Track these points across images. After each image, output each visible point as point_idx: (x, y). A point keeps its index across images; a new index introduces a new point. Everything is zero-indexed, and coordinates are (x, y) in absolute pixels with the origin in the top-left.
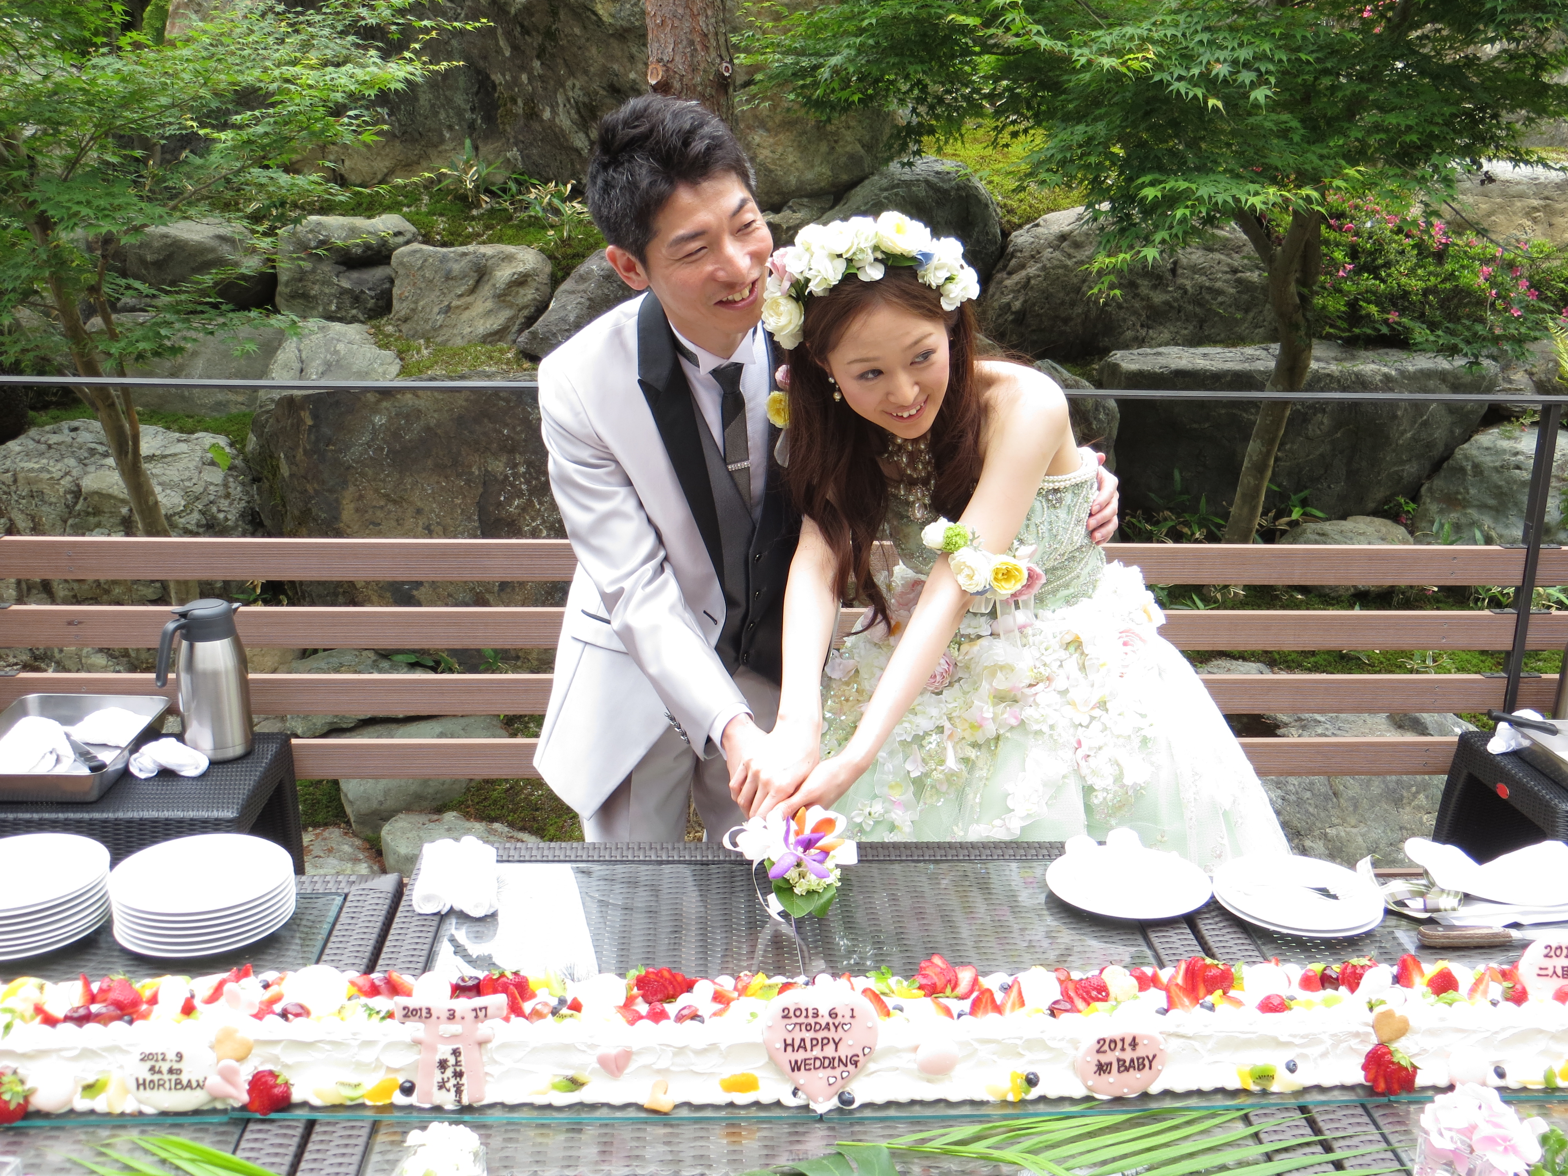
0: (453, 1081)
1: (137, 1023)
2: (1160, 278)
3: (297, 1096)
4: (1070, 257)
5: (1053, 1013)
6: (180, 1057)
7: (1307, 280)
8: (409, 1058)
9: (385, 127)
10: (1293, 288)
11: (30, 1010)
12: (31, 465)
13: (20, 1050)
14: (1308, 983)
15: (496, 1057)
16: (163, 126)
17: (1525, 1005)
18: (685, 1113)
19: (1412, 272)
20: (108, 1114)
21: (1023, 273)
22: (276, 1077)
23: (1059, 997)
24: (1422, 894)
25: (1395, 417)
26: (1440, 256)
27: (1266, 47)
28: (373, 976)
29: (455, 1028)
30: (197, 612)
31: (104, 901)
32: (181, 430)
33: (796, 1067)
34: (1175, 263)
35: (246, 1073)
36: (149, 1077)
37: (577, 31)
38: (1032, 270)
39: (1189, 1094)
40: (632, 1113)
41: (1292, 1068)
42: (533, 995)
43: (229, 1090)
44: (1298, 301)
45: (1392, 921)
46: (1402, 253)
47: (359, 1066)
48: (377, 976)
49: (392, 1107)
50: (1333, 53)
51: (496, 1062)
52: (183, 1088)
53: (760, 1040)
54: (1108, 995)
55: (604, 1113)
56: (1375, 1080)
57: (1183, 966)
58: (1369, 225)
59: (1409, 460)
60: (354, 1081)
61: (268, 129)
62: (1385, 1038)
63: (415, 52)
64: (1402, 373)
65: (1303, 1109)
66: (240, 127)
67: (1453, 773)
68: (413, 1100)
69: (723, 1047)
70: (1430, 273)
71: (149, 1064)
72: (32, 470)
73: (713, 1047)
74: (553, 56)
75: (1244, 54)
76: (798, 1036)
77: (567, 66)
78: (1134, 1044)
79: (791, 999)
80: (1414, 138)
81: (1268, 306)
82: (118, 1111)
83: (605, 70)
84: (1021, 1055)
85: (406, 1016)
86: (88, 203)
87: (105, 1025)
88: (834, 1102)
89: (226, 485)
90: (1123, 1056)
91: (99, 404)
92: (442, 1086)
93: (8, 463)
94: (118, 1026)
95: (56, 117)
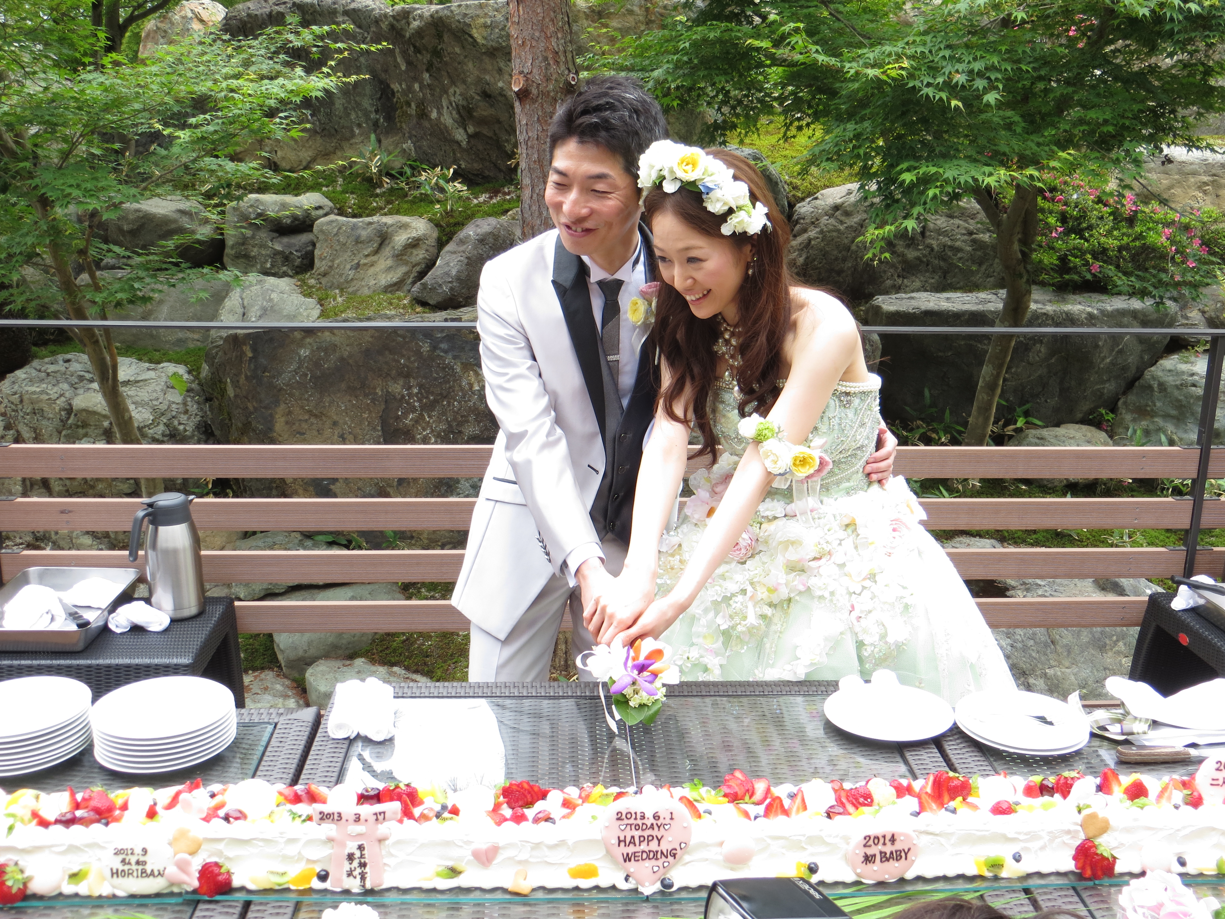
0: (359, 870)
1: (112, 825)
2: (912, 239)
3: (236, 882)
4: (842, 222)
5: (829, 815)
6: (145, 851)
7: (1026, 241)
8: (324, 852)
9: (308, 126)
10: (1016, 246)
11: (28, 815)
12: (33, 389)
13: (20, 846)
14: (1030, 791)
15: (393, 851)
16: (136, 125)
17: (1201, 808)
18: (540, 895)
19: (1109, 233)
20: (89, 897)
21: (806, 236)
22: (221, 867)
23: (834, 803)
24: (1119, 721)
25: (1097, 346)
26: (1131, 221)
27: (995, 60)
28: (297, 787)
29: (360, 828)
30: (161, 503)
31: (87, 728)
32: (150, 361)
33: (627, 858)
34: (924, 227)
35: (196, 864)
36: (121, 867)
37: (457, 50)
38: (812, 233)
39: (937, 879)
40: (499, 896)
41: (1017, 858)
42: (421, 803)
43: (184, 877)
44: (1020, 256)
45: (1096, 742)
46: (1101, 218)
47: (285, 858)
48: (299, 788)
49: (311, 890)
50: (1046, 63)
51: (392, 855)
52: (148, 876)
53: (599, 837)
54: (872, 801)
55: (477, 895)
56: (1083, 868)
57: (931, 778)
58: (1075, 196)
59: (1109, 380)
60: (282, 871)
61: (217, 128)
62: (1090, 835)
63: (331, 67)
64: (1102, 312)
65: (1027, 891)
66: (196, 126)
67: (1144, 626)
68: (327, 885)
69: (570, 843)
70: (1123, 234)
71: (121, 857)
72: (34, 393)
73: (562, 843)
74: (439, 69)
75: (977, 66)
76: (629, 834)
77: (450, 77)
78: (893, 840)
79: (623, 805)
80: (1111, 129)
81: (997, 260)
82: (96, 894)
83: (479, 80)
84: (804, 849)
85: (322, 819)
86: (78, 186)
87: (87, 826)
88: (658, 886)
89: (185, 404)
90: (884, 849)
91: (86, 341)
92: (350, 874)
93: (16, 387)
94: (97, 827)
95: (54, 120)
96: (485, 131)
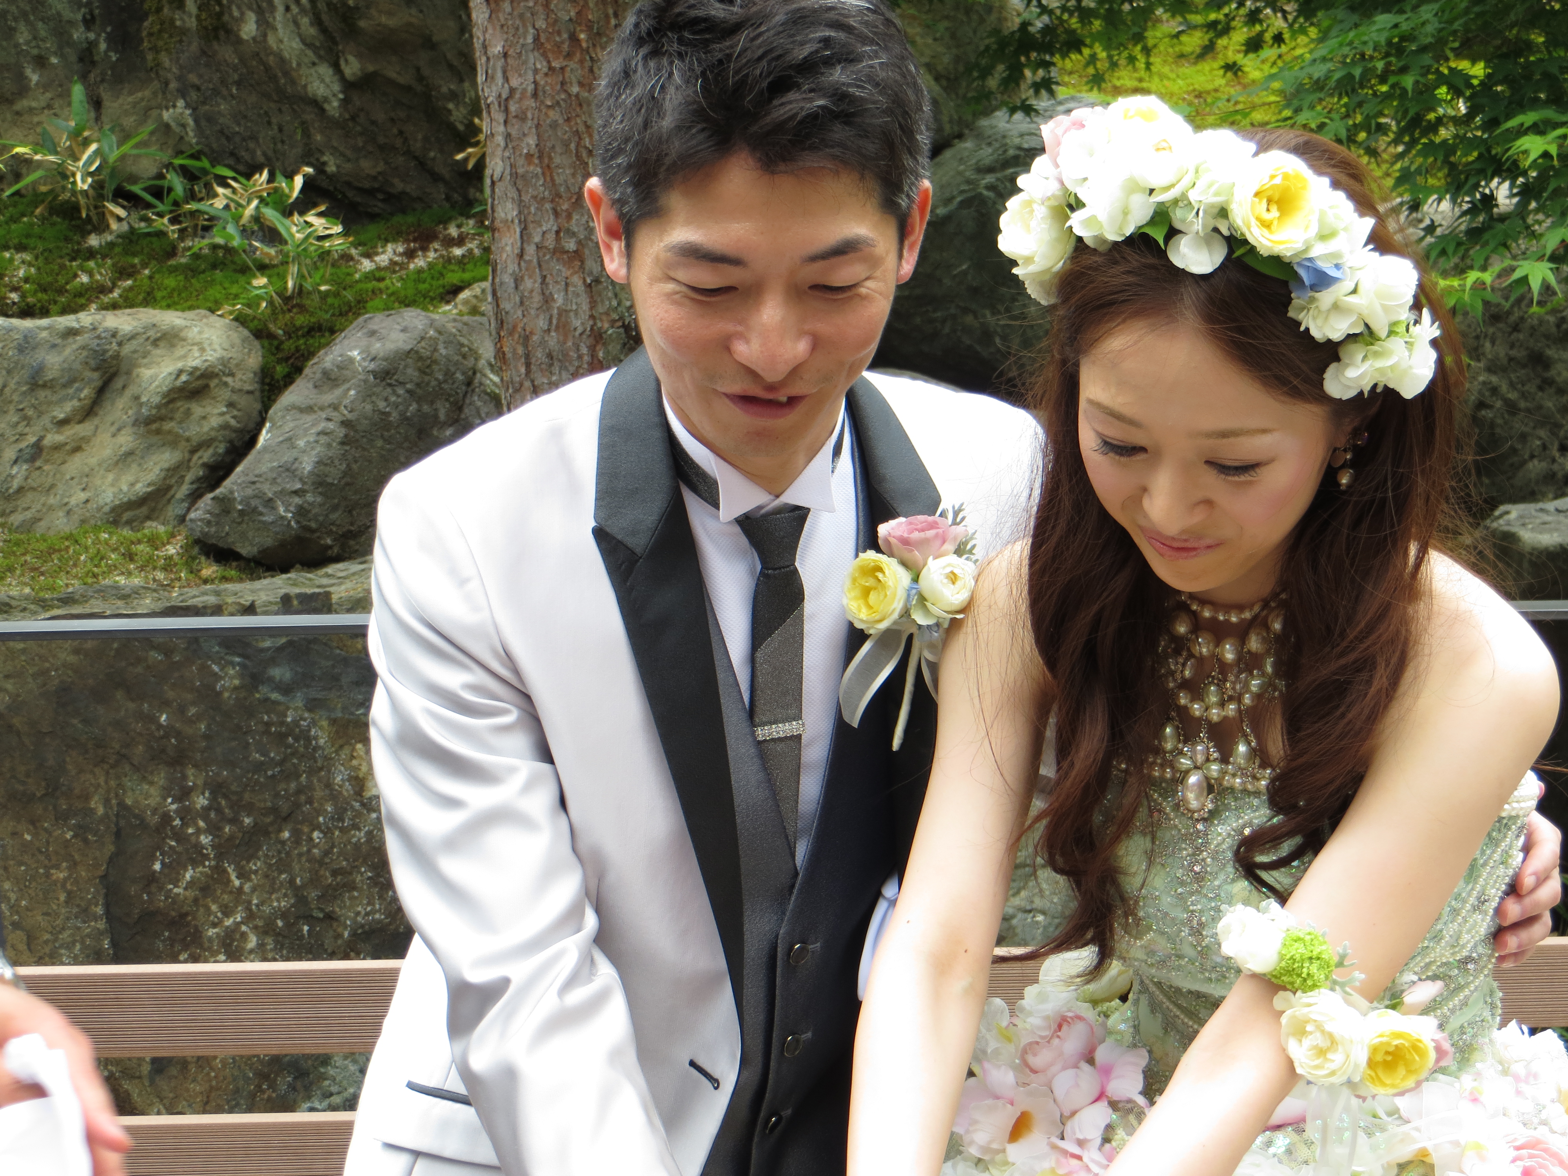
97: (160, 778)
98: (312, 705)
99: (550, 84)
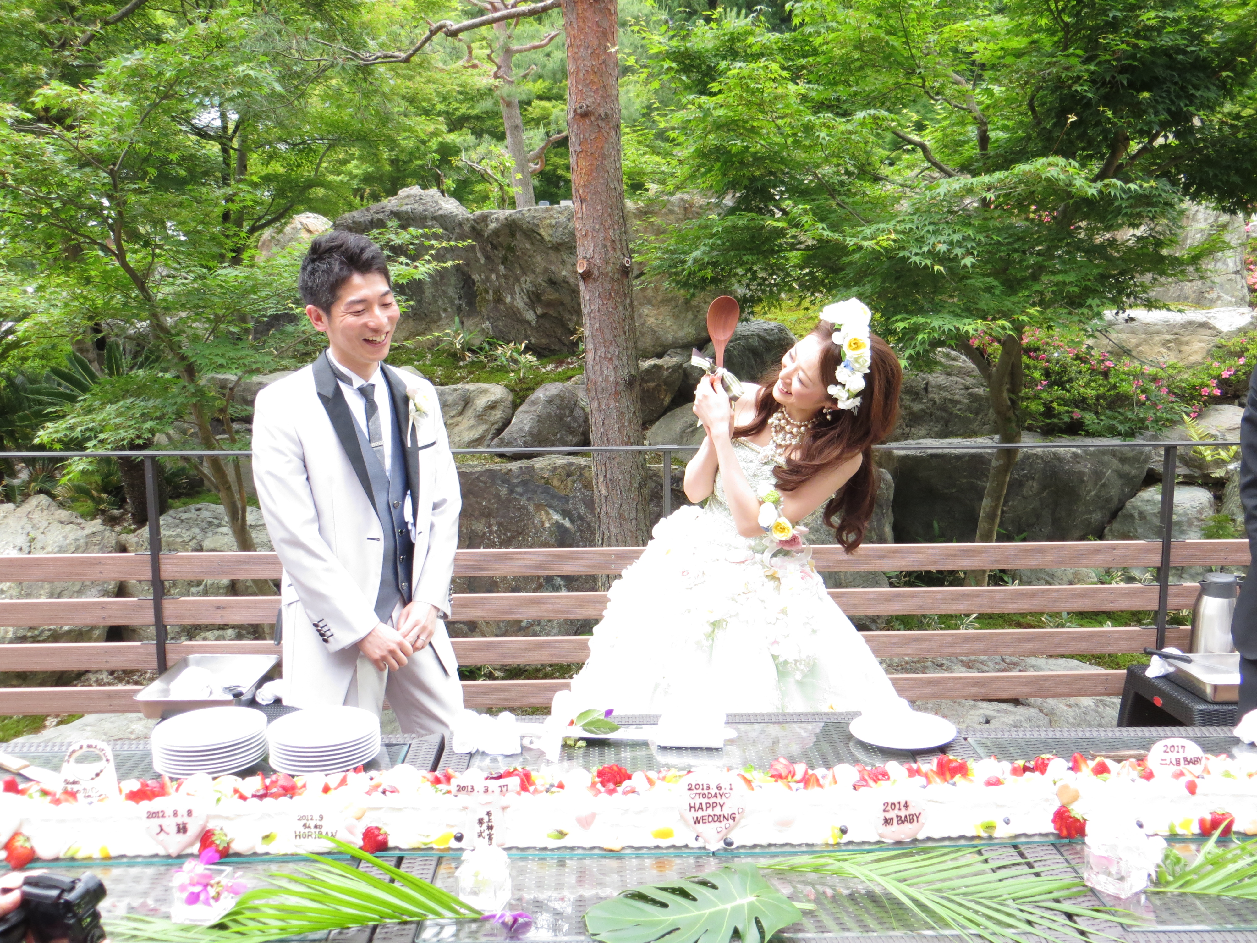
0: (487, 832)
1: (295, 798)
2: (917, 394)
3: (391, 844)
5: (855, 788)
6: (322, 818)
7: (1014, 390)
8: (460, 818)
9: (412, 303)
10: (1005, 395)
11: (232, 792)
12: (170, 533)
13: (225, 815)
14: (1016, 772)
15: (513, 817)
17: (1152, 780)
18: (628, 851)
19: (1087, 385)
20: (277, 855)
22: (380, 830)
23: (858, 779)
25: (1083, 481)
26: (1106, 374)
27: (971, 232)
29: (488, 798)
33: (697, 821)
34: (927, 384)
35: (361, 828)
36: (303, 830)
37: (528, 246)
39: (943, 839)
40: (596, 851)
41: (1007, 822)
42: (535, 782)
43: (351, 838)
44: (1009, 403)
46: (1080, 372)
47: (430, 823)
48: (437, 773)
49: (450, 849)
51: (513, 820)
52: (323, 837)
53: (674, 805)
54: (889, 778)
55: (580, 851)
56: (1059, 829)
57: (936, 761)
58: (1056, 355)
59: (1095, 511)
60: (427, 834)
62: (1065, 801)
63: (431, 255)
64: (1085, 451)
65: (1015, 847)
67: (1125, 694)
68: (462, 844)
69: (652, 809)
70: (1100, 385)
71: (303, 822)
73: (645, 810)
74: (512, 262)
75: (956, 237)
76: (698, 801)
77: (521, 267)
78: (906, 806)
79: (693, 779)
81: (991, 410)
82: (283, 852)
83: (546, 270)
84: (836, 815)
85: (458, 791)
87: (277, 799)
88: (721, 844)
90: (900, 813)
92: (480, 835)
94: (284, 800)
95: (201, 303)
96: (552, 312)
97: (483, 521)
98: (529, 499)
99: (603, 308)
